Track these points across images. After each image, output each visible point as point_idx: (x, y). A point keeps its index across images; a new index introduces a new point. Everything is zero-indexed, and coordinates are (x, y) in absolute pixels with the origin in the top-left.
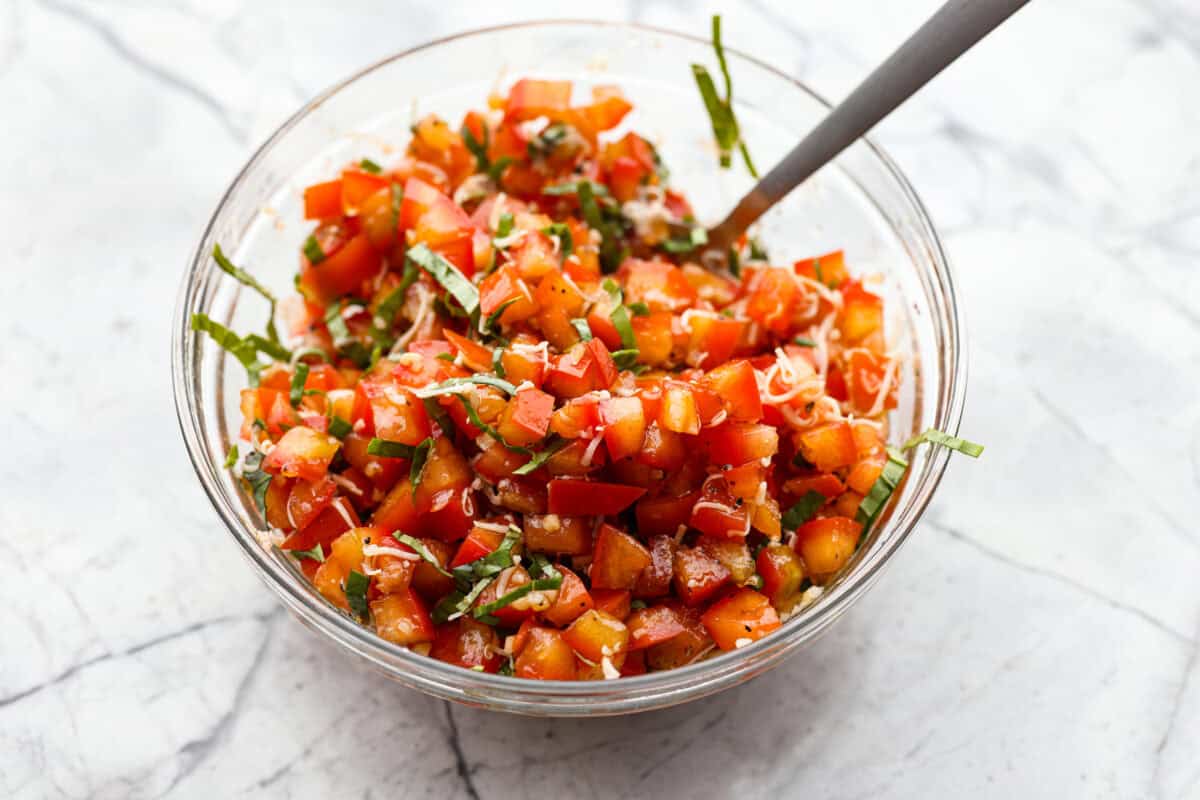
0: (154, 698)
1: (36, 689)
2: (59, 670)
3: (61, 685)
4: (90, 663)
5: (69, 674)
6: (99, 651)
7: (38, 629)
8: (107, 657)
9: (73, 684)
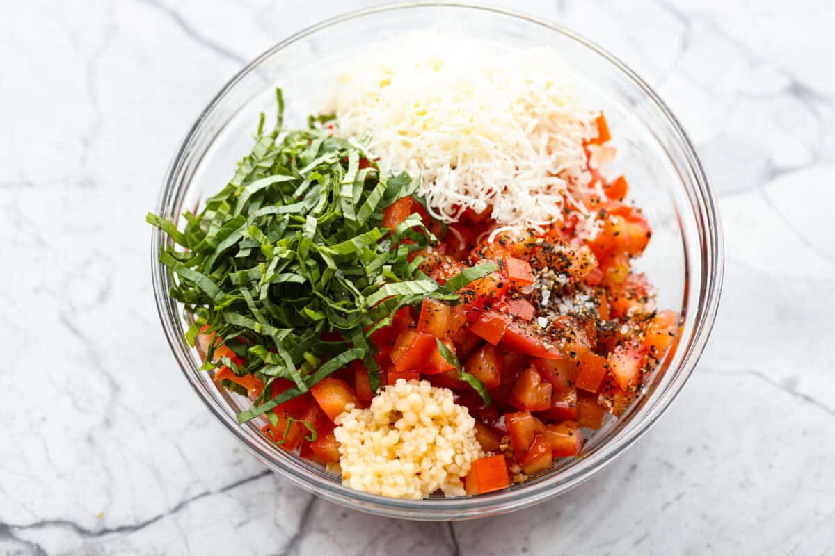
0: (241, 524)
1: (158, 518)
2: (173, 504)
3: (176, 515)
4: (195, 499)
5: (179, 507)
6: (201, 490)
7: (157, 474)
8: (207, 494)
9: (183, 515)
